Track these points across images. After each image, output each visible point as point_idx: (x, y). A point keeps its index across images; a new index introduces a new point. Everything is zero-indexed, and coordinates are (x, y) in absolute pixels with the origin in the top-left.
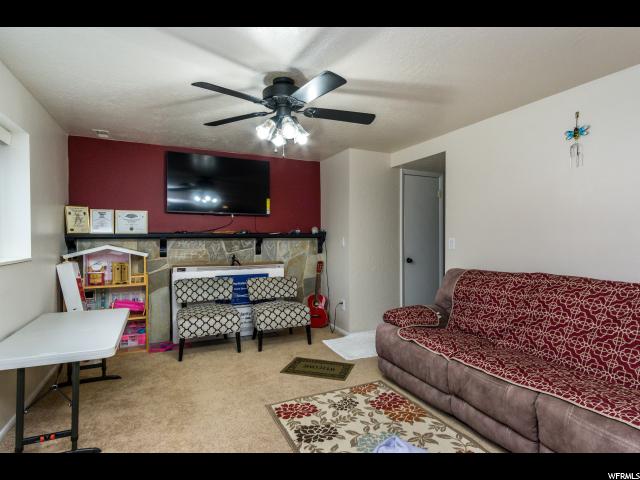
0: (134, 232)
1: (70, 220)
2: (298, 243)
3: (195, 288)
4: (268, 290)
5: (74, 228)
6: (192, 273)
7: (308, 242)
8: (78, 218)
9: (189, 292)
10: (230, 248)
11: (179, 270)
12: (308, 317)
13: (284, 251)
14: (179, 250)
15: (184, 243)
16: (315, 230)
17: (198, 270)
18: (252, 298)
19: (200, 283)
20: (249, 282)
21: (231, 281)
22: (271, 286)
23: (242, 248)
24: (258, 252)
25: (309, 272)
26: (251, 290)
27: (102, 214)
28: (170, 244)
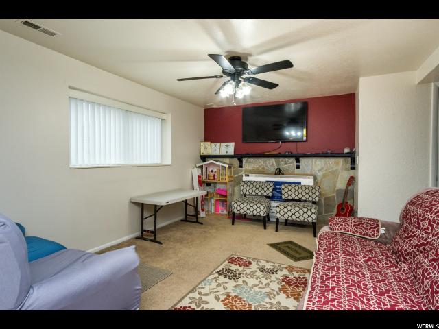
0: (228, 154)
1: (202, 148)
2: (331, 161)
3: (251, 186)
4: (297, 193)
5: (204, 152)
6: (252, 178)
7: (341, 160)
8: (206, 148)
9: (248, 188)
10: (278, 163)
11: (246, 175)
12: (314, 216)
13: (319, 167)
14: (250, 164)
15: (251, 160)
16: (347, 150)
17: (256, 176)
18: (283, 197)
19: (255, 184)
20: (283, 187)
21: (271, 184)
22: (300, 191)
23: (286, 164)
24: (298, 167)
25: (341, 184)
26: (283, 192)
27: (215, 145)
28: (244, 160)
